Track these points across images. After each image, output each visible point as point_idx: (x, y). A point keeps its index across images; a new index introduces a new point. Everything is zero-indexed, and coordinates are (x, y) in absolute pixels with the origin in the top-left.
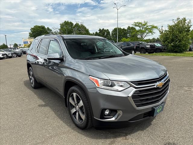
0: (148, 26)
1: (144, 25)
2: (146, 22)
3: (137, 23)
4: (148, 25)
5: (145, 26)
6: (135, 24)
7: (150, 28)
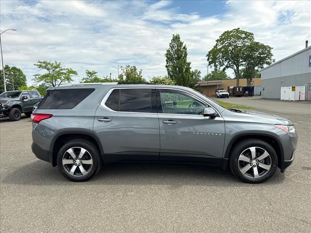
0: (61, 70)
1: (56, 68)
2: (58, 63)
3: (44, 63)
4: (63, 68)
5: (58, 69)
6: (39, 64)
7: (65, 72)
